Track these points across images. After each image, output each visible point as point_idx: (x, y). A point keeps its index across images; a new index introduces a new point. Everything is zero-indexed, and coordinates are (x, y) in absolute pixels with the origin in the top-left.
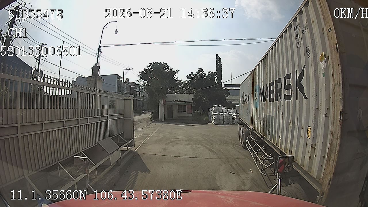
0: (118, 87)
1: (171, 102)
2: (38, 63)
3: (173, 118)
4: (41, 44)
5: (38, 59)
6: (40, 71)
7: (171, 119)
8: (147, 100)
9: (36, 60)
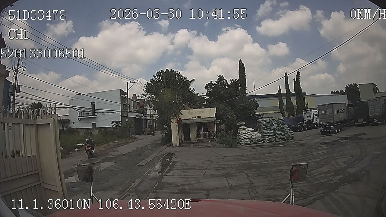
1: (188, 119)
3: (191, 140)
7: (188, 142)
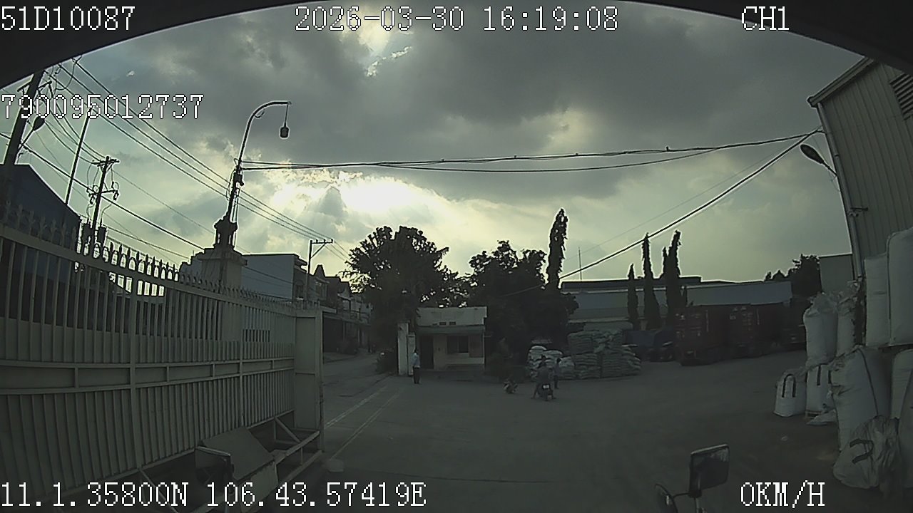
0: (297, 287)
1: (429, 327)
2: (95, 207)
3: (435, 367)
4: (105, 160)
5: (95, 197)
6: (99, 228)
7: (429, 370)
8: (368, 323)
9: (90, 199)
